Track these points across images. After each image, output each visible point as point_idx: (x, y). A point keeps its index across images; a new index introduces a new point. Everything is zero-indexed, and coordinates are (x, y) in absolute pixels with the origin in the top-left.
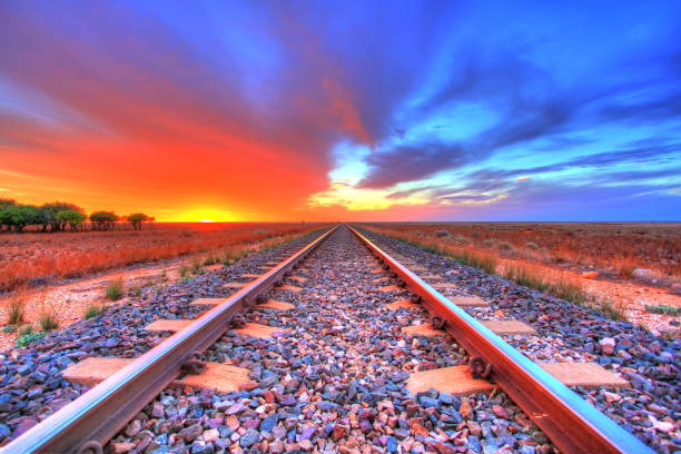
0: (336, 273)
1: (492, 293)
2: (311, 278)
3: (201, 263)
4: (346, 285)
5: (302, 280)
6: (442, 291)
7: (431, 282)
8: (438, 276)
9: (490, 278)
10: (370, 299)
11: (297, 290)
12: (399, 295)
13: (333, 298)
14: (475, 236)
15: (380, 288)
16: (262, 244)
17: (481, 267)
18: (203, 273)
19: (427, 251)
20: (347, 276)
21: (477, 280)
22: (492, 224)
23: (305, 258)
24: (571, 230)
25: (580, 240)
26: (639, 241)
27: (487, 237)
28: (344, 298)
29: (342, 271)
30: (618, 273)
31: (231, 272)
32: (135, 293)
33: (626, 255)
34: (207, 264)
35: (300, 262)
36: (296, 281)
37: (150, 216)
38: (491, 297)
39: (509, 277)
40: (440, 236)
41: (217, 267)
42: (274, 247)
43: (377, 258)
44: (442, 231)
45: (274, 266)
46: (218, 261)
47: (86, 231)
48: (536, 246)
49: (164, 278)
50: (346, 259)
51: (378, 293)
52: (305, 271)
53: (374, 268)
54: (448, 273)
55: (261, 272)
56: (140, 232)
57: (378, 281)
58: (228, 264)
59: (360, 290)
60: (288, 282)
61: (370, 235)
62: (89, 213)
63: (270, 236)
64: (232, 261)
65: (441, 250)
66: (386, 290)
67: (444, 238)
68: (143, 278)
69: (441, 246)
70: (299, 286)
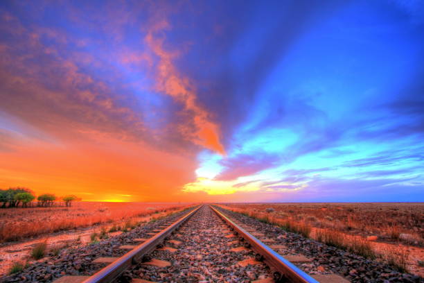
0: (201, 237)
1: (312, 252)
2: (184, 242)
3: (107, 230)
4: (208, 246)
5: (177, 243)
6: (277, 251)
7: (268, 244)
8: (272, 240)
9: (308, 241)
10: (226, 257)
11: (172, 250)
12: (247, 254)
13: (199, 257)
14: (291, 212)
15: (233, 249)
16: (151, 217)
17: (300, 233)
18: (107, 238)
19: (262, 222)
20: (209, 240)
21: (299, 242)
22: (300, 204)
23: (180, 226)
24: (351, 208)
25: (358, 214)
26: (395, 215)
27: (299, 213)
28: (207, 257)
29: (206, 236)
30: (390, 237)
31: (126, 237)
32: (55, 253)
33: (390, 224)
34: (111, 231)
35: (176, 230)
36: (173, 244)
37: (79, 197)
38: (312, 255)
39: (320, 240)
40: (269, 212)
41: (118, 234)
42: (159, 219)
43: (229, 227)
44: (270, 209)
45: (158, 232)
46: (119, 229)
47: (33, 207)
48: (332, 218)
49: (78, 242)
50: (208, 227)
51: (231, 252)
52: (179, 236)
53: (227, 234)
54: (279, 238)
55: (148, 237)
56: (69, 208)
57: (231, 243)
58: (126, 231)
59: (219, 250)
60: (167, 245)
61: (223, 211)
62: (37, 195)
63: (157, 212)
64: (128, 229)
65: (271, 222)
66: (237, 250)
67: (271, 213)
68: (63, 242)
69: (271, 218)
70: (174, 247)
